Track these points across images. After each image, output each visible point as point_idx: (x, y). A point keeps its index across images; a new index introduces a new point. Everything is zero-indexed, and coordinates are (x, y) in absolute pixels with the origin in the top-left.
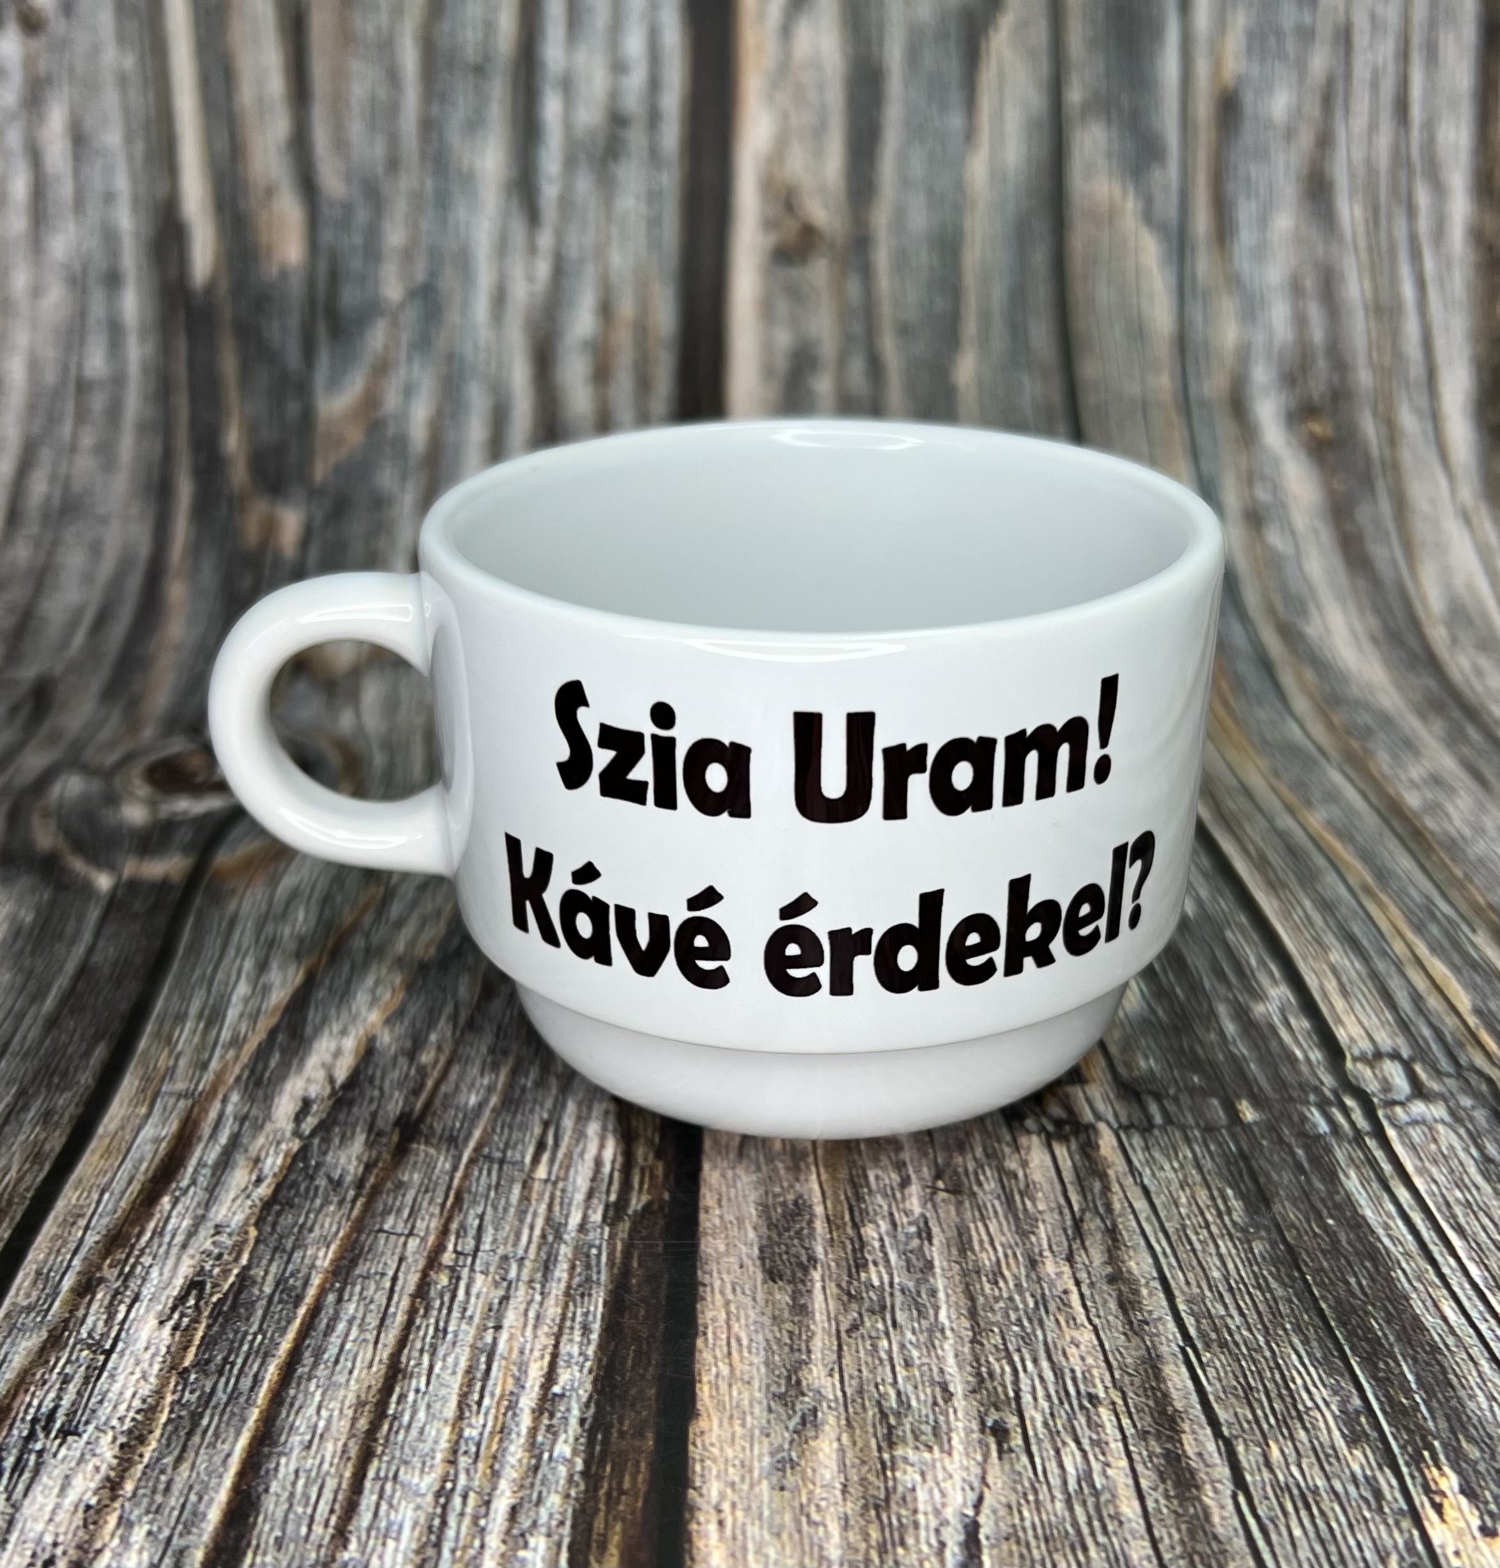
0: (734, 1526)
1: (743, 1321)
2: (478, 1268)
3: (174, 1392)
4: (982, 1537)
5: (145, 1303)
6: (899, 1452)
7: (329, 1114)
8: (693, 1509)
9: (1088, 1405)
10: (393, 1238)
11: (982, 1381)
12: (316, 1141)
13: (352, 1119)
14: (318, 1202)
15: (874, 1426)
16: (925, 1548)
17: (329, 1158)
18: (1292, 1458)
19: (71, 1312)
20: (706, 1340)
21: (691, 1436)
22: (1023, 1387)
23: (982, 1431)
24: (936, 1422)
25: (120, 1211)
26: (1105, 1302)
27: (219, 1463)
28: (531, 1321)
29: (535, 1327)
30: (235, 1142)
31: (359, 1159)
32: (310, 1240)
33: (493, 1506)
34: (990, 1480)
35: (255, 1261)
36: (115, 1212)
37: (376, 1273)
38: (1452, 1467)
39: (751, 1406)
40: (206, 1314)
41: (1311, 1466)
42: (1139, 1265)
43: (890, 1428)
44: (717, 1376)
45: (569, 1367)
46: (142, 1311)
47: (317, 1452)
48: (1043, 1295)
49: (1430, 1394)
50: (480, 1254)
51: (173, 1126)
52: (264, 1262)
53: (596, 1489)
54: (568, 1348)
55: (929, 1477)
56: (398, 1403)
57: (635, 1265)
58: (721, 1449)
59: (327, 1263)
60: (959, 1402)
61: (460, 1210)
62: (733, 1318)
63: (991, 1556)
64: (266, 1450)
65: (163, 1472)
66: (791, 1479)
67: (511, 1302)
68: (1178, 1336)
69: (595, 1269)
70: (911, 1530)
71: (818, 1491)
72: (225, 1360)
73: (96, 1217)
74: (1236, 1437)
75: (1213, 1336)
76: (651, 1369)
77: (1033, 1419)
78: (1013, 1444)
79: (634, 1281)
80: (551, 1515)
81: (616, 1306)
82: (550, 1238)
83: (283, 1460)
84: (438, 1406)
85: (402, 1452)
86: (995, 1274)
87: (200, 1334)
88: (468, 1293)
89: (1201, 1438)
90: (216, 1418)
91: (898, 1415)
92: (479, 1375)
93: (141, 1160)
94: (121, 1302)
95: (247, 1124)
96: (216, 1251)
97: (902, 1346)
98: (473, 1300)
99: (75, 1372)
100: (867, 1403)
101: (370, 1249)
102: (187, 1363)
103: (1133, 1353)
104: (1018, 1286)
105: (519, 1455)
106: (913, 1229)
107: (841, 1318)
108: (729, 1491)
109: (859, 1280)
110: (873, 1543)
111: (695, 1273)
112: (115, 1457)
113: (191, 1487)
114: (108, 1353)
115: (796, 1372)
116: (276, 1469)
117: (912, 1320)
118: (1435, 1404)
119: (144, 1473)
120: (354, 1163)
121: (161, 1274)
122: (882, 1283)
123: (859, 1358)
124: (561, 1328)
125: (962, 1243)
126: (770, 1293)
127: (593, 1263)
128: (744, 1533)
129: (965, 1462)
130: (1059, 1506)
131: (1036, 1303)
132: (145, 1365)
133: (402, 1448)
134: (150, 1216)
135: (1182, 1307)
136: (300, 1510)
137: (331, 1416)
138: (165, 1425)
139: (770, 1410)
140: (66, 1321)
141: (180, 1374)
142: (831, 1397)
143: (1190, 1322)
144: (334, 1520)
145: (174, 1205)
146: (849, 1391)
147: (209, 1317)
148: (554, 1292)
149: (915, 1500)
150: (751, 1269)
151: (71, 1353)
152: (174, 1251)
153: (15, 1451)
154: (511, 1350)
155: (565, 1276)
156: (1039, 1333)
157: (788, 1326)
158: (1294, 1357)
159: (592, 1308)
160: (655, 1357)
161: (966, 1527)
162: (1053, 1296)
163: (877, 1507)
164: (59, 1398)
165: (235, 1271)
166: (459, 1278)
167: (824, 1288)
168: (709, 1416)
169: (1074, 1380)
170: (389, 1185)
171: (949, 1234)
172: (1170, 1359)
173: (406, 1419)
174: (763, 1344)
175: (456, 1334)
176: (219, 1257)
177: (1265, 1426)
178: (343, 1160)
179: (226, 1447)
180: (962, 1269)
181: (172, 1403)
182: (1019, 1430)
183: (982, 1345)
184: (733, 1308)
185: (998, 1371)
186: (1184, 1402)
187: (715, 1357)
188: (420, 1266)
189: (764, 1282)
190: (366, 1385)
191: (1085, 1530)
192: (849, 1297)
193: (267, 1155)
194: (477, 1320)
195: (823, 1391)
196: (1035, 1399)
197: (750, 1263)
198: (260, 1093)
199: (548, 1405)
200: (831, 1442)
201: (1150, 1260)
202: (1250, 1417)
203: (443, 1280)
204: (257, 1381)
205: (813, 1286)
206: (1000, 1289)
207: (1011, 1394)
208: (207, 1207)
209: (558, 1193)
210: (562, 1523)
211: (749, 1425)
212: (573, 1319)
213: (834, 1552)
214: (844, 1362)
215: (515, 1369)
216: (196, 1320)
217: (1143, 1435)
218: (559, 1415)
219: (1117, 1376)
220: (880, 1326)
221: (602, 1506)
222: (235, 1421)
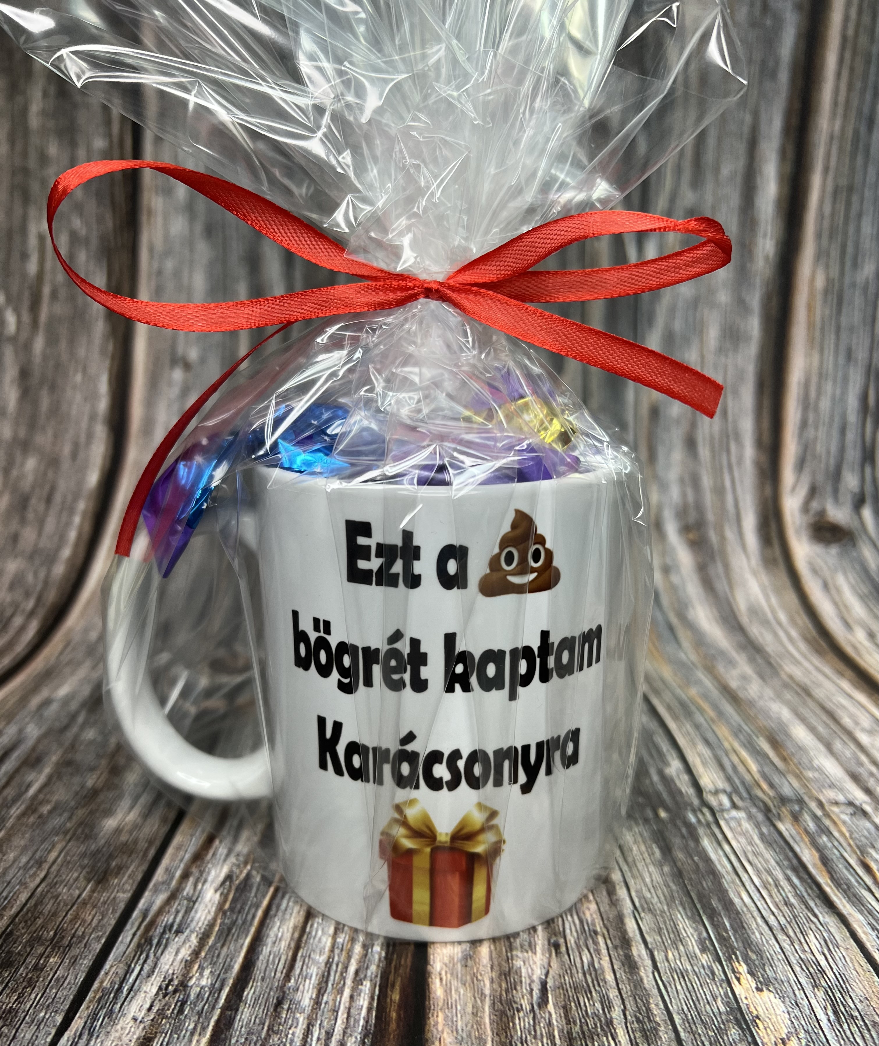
0: (446, 980)
3: (221, 919)
4: (548, 987)
6: (515, 953)
8: (429, 974)
9: (593, 934)
16: (525, 991)
18: (677, 957)
19: (180, 885)
22: (566, 927)
23: (549, 945)
24: (530, 941)
25: (199, 845)
26: (602, 892)
27: (238, 947)
33: (349, 969)
34: (552, 964)
38: (744, 962)
40: (234, 889)
41: (685, 961)
43: (511, 943)
46: (208, 886)
47: (278, 945)
49: (735, 931)
53: (390, 963)
55: (527, 963)
56: (310, 928)
60: (540, 933)
63: (552, 995)
64: (258, 943)
65: (216, 949)
66: (470, 963)
68: (632, 906)
70: (519, 984)
71: (481, 968)
72: (241, 908)
73: (190, 847)
74: (655, 949)
75: (646, 906)
77: (570, 941)
78: (561, 950)
80: (372, 973)
83: (265, 948)
84: (326, 930)
85: (312, 947)
87: (231, 896)
89: (640, 949)
90: (237, 930)
91: (515, 937)
94: (200, 882)
96: (238, 863)
99: (181, 909)
102: (226, 908)
103: (613, 913)
105: (359, 949)
108: (444, 967)
110: (503, 988)
112: (198, 943)
113: (228, 956)
114: (195, 902)
116: (262, 951)
118: (738, 936)
119: (209, 949)
121: (216, 871)
128: (450, 983)
129: (542, 957)
130: (580, 975)
132: (210, 908)
133: (312, 944)
134: (210, 847)
135: (633, 894)
136: (271, 967)
137: (284, 931)
138: (218, 931)
140: (178, 888)
141: (224, 912)
143: (636, 900)
144: (285, 971)
145: (221, 843)
149: (521, 972)
151: (180, 901)
152: (221, 862)
153: (158, 938)
158: (679, 916)
161: (542, 983)
163: (505, 975)
164: (175, 918)
165: (245, 871)
169: (588, 924)
172: (628, 916)
173: (314, 933)
177: (666, 944)
179: (242, 941)
181: (220, 923)
182: (564, 944)
186: (633, 934)
190: (297, 920)
191: (591, 985)
196: (572, 932)
200: (487, 948)
201: (620, 874)
202: (660, 940)
204: (254, 917)
207: (561, 929)
210: (376, 976)
213: (487, 991)
216: (230, 891)
217: (616, 947)
219: (606, 922)
221: (393, 970)
222: (245, 932)
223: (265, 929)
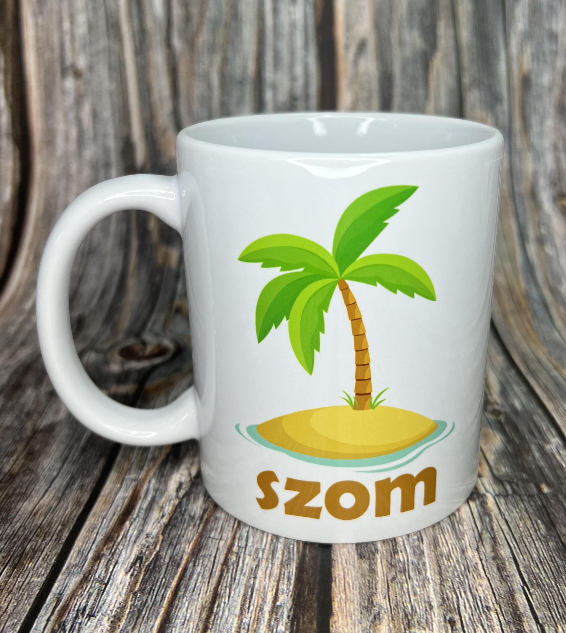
1: (350, 576)
2: (247, 553)
3: (131, 601)
5: (120, 564)
6: (412, 630)
7: (189, 489)
9: (486, 610)
10: (214, 540)
11: (444, 601)
12: (185, 500)
13: (198, 491)
14: (186, 525)
15: (403, 620)
17: (190, 507)
19: (92, 567)
20: (336, 583)
21: (331, 623)
22: (460, 603)
23: (445, 622)
24: (427, 618)
25: (110, 527)
26: (492, 568)
27: (149, 629)
28: (268, 575)
29: (270, 577)
30: (153, 500)
31: (201, 508)
32: (182, 541)
35: (162, 549)
36: (108, 527)
37: (208, 555)
39: (354, 611)
40: (143, 570)
42: (505, 552)
43: (409, 620)
44: (341, 598)
45: (283, 594)
46: (119, 568)
47: (187, 626)
48: (468, 565)
50: (248, 547)
51: (129, 493)
52: (165, 549)
54: (282, 586)
56: (217, 608)
57: (307, 552)
58: (343, 629)
59: (189, 550)
60: (436, 610)
61: (240, 529)
62: (346, 574)
64: (167, 625)
67: (260, 567)
68: (521, 582)
69: (292, 554)
72: (151, 588)
73: (101, 529)
74: (545, 624)
75: (535, 581)
76: (315, 595)
77: (465, 617)
78: (457, 627)
79: (307, 559)
81: (300, 569)
82: (274, 541)
83: (174, 629)
84: (233, 609)
85: (219, 628)
86: (448, 556)
87: (141, 578)
88: (243, 563)
89: (532, 624)
90: (148, 612)
91: (412, 615)
92: (248, 597)
93: (118, 506)
94: (111, 564)
95: (158, 492)
96: (147, 544)
97: (413, 587)
98: (245, 566)
99: (94, 592)
100: (399, 610)
101: (206, 545)
102: (136, 589)
103: (504, 589)
104: (458, 561)
105: (264, 630)
106: (415, 537)
107: (388, 574)
109: (395, 559)
111: (330, 555)
112: (109, 626)
114: (106, 584)
115: (371, 597)
117: (416, 575)
120: (199, 509)
121: (126, 553)
122: (404, 560)
123: (396, 592)
124: (279, 578)
125: (435, 543)
126: (361, 564)
127: (291, 551)
131: (465, 568)
132: (120, 590)
133: (219, 625)
134: (121, 529)
135: (522, 570)
137: (192, 612)
138: (129, 613)
139: (362, 613)
140: (90, 571)
141: (134, 594)
142: (385, 608)
143: (525, 576)
145: (131, 525)
146: (392, 605)
147: (145, 571)
148: (276, 563)
150: (353, 553)
151: (92, 584)
152: (131, 544)
153: (70, 623)
154: (260, 587)
155: (280, 557)
156: (466, 581)
157: (368, 578)
159: (291, 570)
160: (316, 591)
162: (471, 565)
164: (87, 602)
165: (154, 553)
166: (240, 557)
167: (381, 562)
168: (338, 615)
169: (481, 600)
170: (212, 518)
171: (430, 539)
172: (518, 591)
173: (221, 614)
174: (358, 586)
175: (239, 580)
176: (148, 547)
177: (556, 619)
178: (195, 508)
179: (152, 623)
180: (435, 554)
181: (131, 605)
182: (459, 621)
183: (444, 586)
184: (346, 570)
185: (451, 597)
186: (524, 609)
187: (339, 591)
188: (225, 552)
189: (358, 559)
190: (205, 600)
192: (391, 566)
193: (166, 505)
194: (247, 574)
195: (382, 605)
196: (465, 608)
197: (352, 551)
198: (163, 480)
199: (275, 610)
200: (386, 627)
201: (509, 550)
202: (550, 615)
203: (234, 558)
204: (163, 598)
205: (377, 560)
206: (450, 562)
207: (456, 606)
208: (143, 526)
211: (353, 619)
212: (284, 575)
214: (390, 593)
215: (262, 595)
216: (140, 572)
217: (508, 623)
218: (279, 614)
219: (497, 599)
220: (404, 578)
222: (155, 613)
223: (173, 611)
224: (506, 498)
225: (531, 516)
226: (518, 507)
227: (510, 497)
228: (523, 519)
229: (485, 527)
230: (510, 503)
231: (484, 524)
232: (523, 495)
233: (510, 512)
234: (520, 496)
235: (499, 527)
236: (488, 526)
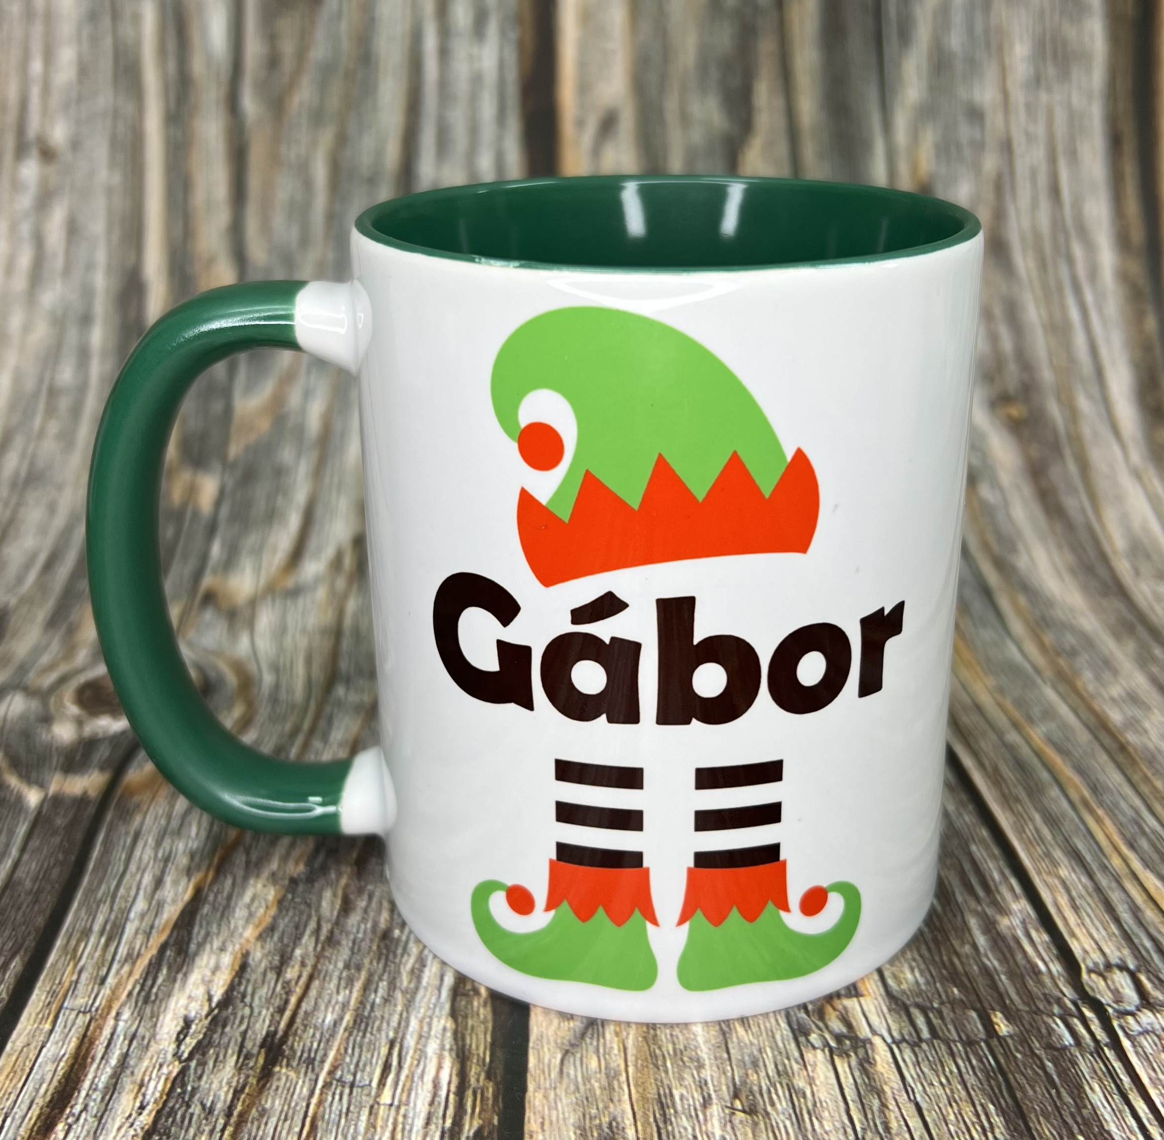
12: (193, 1064)
13: (225, 1040)
17: (204, 1083)
30: (123, 1064)
31: (229, 1085)
51: (71, 1044)
93: (41, 1083)
95: (135, 1044)
120: (225, 1088)
170: (254, 1111)
178: (215, 1086)
193: (151, 1079)
198: (148, 1010)
209: (400, 1119)
224: (917, 1049)
225: (972, 1093)
226: (944, 1070)
227: (924, 1046)
228: (956, 1102)
229: (871, 1123)
230: (927, 1062)
231: (870, 1116)
232: (954, 1041)
233: (925, 1084)
234: (947, 1042)
235: (902, 1123)
236: (878, 1122)
